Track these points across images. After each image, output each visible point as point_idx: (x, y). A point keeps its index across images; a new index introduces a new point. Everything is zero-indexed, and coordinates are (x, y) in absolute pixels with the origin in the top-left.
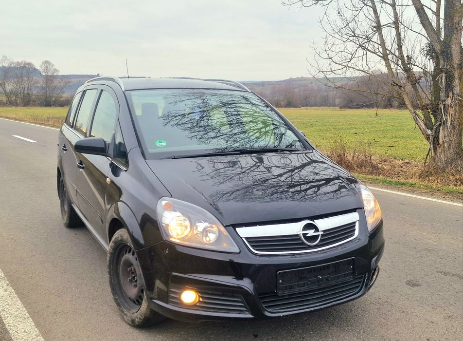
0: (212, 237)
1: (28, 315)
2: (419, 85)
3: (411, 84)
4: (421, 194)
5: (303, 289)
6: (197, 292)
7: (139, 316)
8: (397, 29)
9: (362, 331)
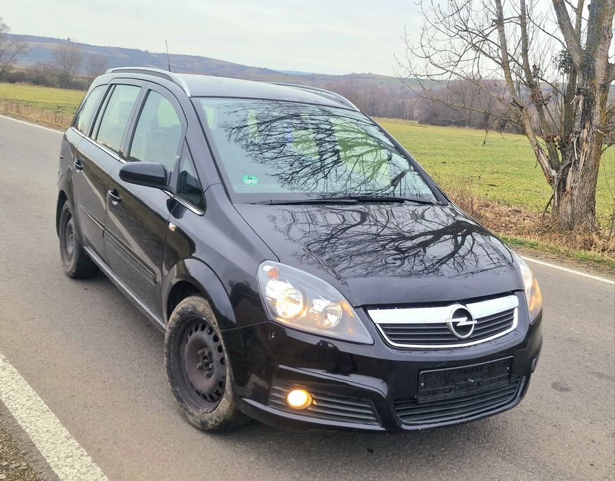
0: (333, 320)
1: (45, 407)
2: (546, 107)
3: (536, 106)
4: (546, 259)
5: (449, 395)
6: (309, 392)
7: (215, 418)
8: (523, 25)
9: (507, 450)
